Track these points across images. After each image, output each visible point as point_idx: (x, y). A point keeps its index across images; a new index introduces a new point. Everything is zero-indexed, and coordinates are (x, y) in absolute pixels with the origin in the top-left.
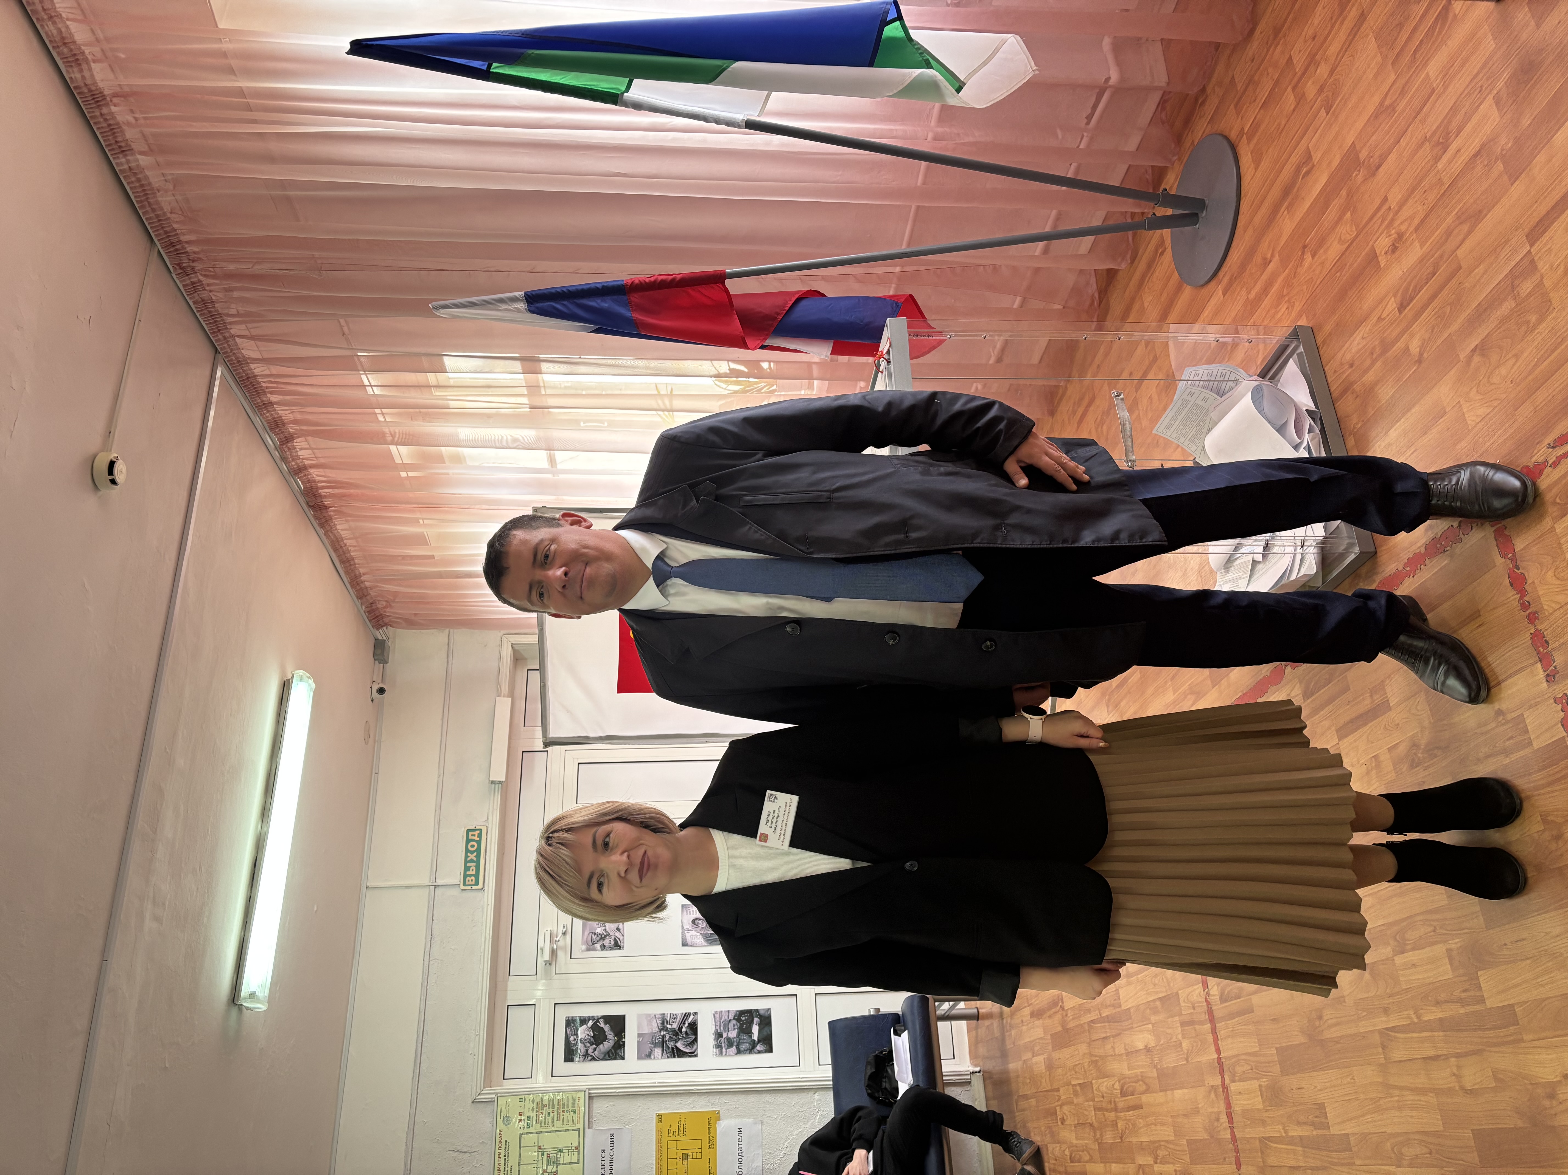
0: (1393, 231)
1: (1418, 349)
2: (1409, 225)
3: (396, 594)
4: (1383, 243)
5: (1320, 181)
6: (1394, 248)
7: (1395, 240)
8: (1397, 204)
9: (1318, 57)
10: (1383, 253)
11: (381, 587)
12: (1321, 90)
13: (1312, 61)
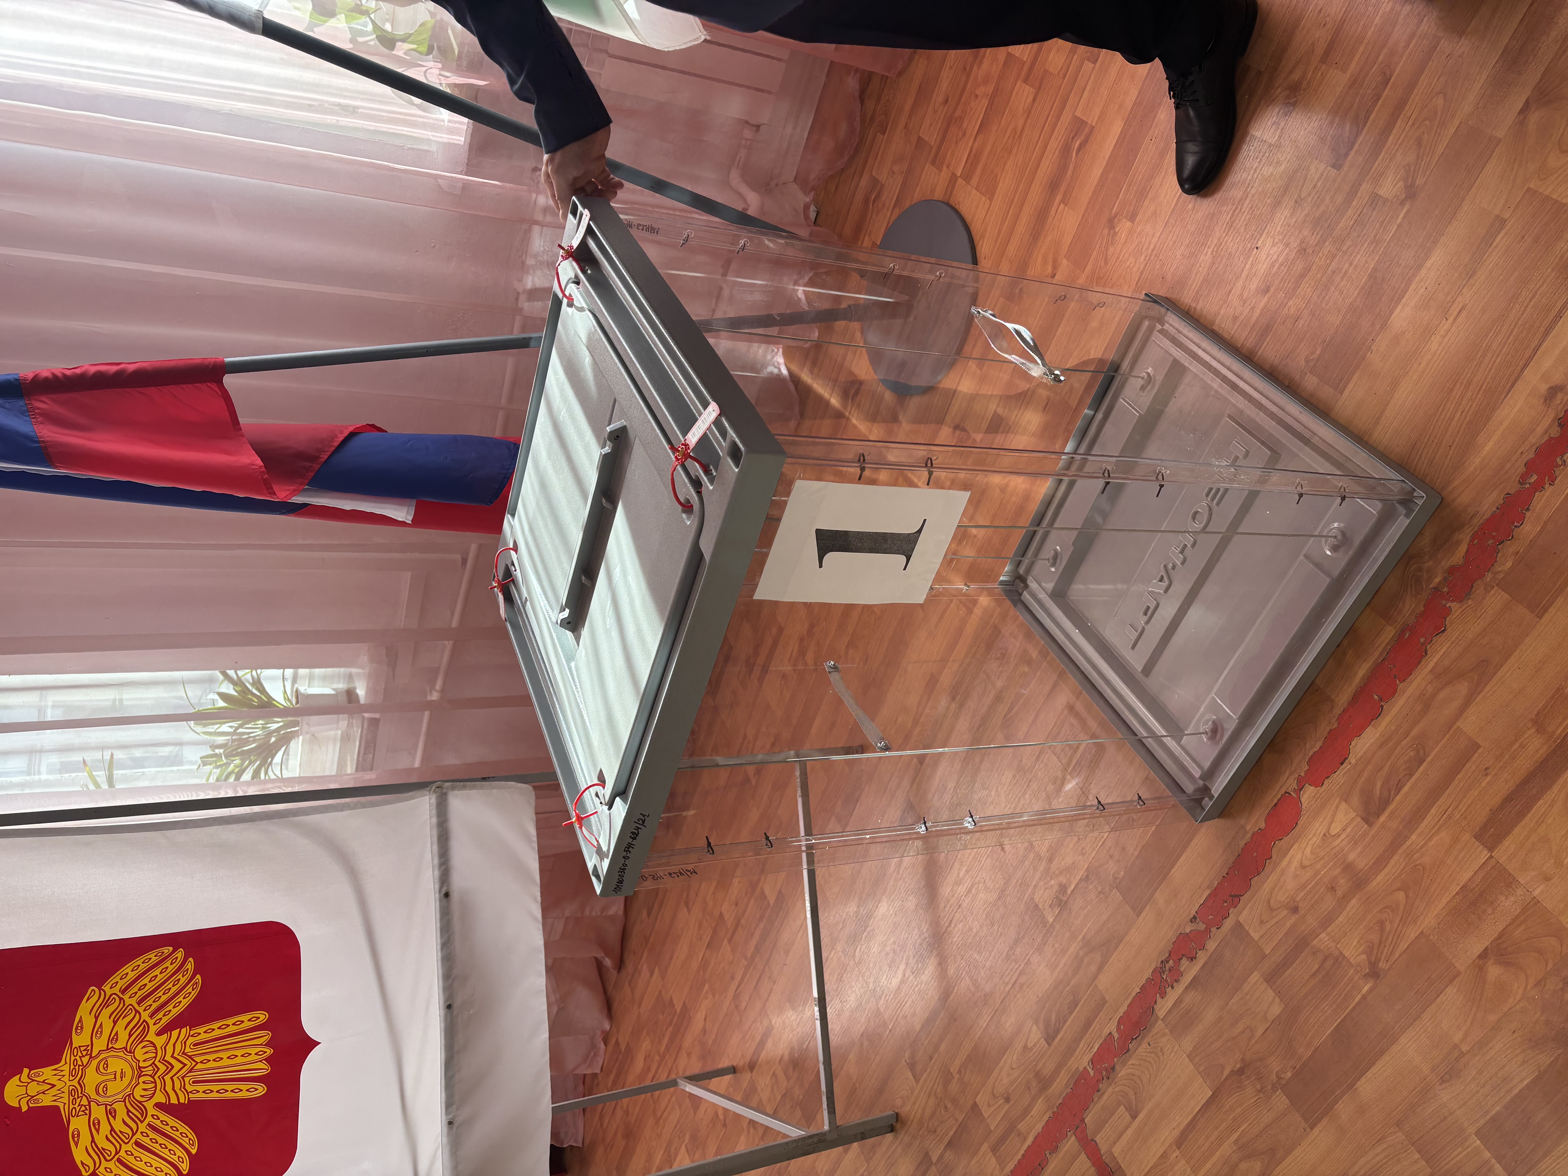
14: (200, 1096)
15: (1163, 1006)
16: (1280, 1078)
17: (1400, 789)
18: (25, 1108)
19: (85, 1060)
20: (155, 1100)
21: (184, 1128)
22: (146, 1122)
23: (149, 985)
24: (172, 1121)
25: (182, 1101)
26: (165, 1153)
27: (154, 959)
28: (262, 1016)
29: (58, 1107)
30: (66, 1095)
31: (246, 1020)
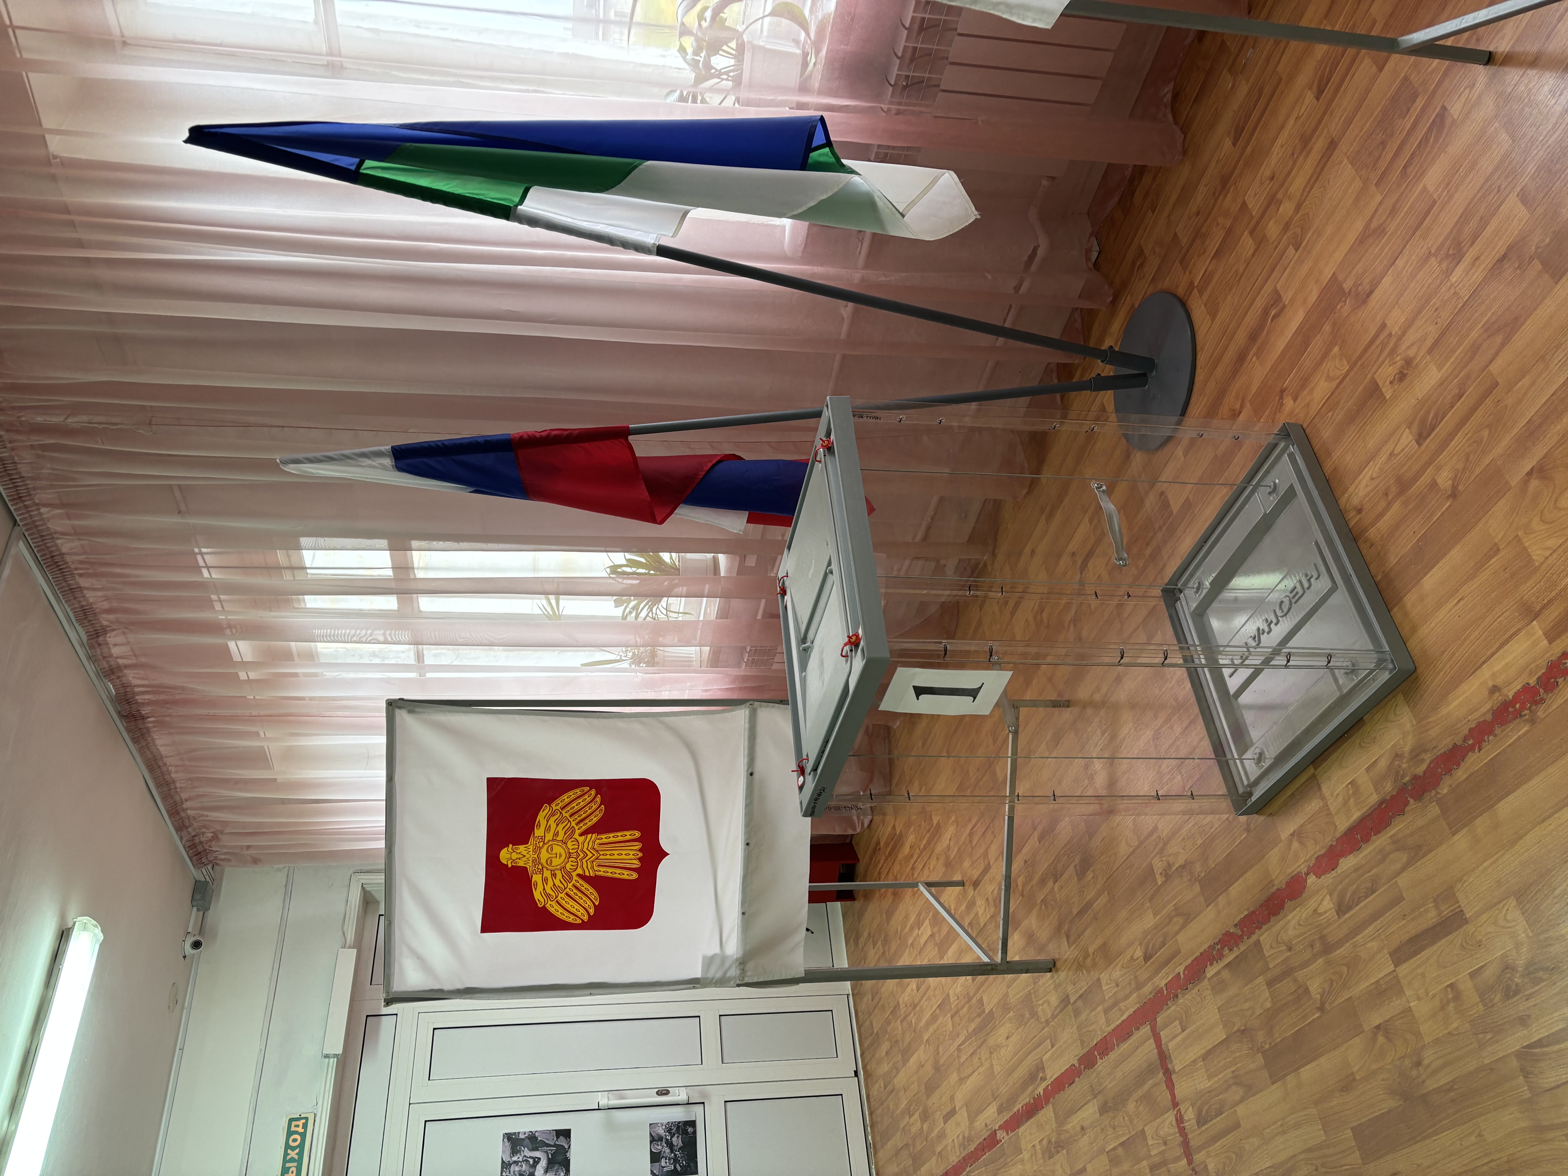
0: (1399, 358)
1: (1450, 482)
2: (1419, 348)
3: (225, 823)
4: (1386, 372)
5: (1294, 320)
6: (1402, 376)
7: (1403, 367)
8: (1400, 328)
9: (1279, 196)
10: (1388, 382)
11: (207, 816)
12: (1286, 227)
13: (1272, 201)
14: (602, 874)
15: (1211, 971)
16: (1262, 1047)
17: (1360, 903)
18: (510, 866)
19: (541, 844)
20: (577, 872)
21: (591, 890)
22: (572, 883)
23: (576, 807)
24: (586, 885)
25: (591, 875)
26: (581, 902)
27: (579, 793)
28: (637, 834)
29: (526, 868)
30: (531, 862)
31: (628, 835)
